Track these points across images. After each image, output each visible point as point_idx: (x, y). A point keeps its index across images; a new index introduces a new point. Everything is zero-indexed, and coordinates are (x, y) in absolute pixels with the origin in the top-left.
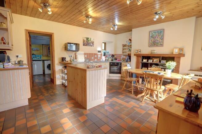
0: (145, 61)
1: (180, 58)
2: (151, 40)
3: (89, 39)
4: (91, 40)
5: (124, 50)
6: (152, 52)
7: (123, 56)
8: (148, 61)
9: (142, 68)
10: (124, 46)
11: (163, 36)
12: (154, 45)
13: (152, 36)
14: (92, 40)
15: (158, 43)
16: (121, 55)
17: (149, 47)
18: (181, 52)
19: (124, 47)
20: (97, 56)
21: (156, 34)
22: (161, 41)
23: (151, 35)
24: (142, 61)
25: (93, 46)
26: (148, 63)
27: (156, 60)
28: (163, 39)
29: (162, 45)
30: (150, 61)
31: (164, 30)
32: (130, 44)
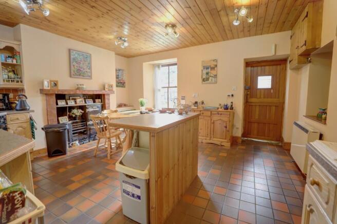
0: (62, 103)
1: (108, 95)
2: (74, 66)
6: (80, 86)
8: (67, 103)
11: (90, 63)
12: (80, 75)
13: (74, 59)
15: (84, 73)
17: (71, 77)
18: (111, 89)
21: (81, 57)
22: (88, 70)
23: (72, 57)
24: (57, 104)
27: (80, 100)
28: (90, 68)
29: (90, 77)
30: (71, 103)
31: (91, 55)
32: (10, 61)
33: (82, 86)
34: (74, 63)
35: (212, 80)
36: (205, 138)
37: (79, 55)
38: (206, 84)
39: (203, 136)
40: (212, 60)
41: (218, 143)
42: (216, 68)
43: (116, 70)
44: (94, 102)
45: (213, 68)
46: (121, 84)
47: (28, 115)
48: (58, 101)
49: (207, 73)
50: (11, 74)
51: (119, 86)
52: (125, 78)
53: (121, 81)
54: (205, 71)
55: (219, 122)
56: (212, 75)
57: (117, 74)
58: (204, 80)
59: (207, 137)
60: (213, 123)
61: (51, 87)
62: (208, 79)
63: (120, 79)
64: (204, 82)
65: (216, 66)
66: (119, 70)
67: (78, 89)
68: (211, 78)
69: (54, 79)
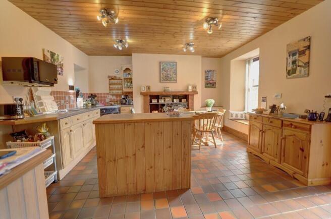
0: (154, 101)
1: (193, 95)
2: (163, 74)
3: (56, 57)
4: (58, 59)
5: (111, 86)
6: (166, 89)
7: (111, 97)
8: (158, 102)
9: (151, 112)
10: (112, 78)
11: (176, 70)
12: (167, 80)
13: (163, 69)
14: (60, 60)
15: (171, 78)
16: (107, 94)
17: (160, 82)
18: (195, 90)
19: (112, 81)
20: (69, 98)
21: (168, 66)
22: (174, 76)
23: (161, 67)
24: (151, 102)
25: (62, 75)
26: (158, 104)
27: (168, 99)
28: (176, 74)
29: (176, 81)
30: (161, 101)
31: (176, 63)
32: (128, 76)
33: (168, 89)
34: (164, 72)
35: (300, 71)
36: (273, 158)
37: (167, 65)
38: (293, 78)
39: (271, 155)
40: (301, 40)
41: (290, 172)
42: (307, 52)
43: (206, 72)
44: (180, 101)
45: (302, 53)
46: (210, 84)
47: (131, 108)
48: (152, 100)
49: (294, 62)
50: (129, 84)
51: (209, 87)
52: (216, 78)
53: (211, 82)
54: (291, 59)
55: (292, 138)
56: (301, 64)
57: (207, 75)
58: (289, 73)
59: (276, 158)
60: (285, 138)
61: (147, 90)
62: (294, 71)
63: (209, 80)
64: (289, 76)
65: (309, 47)
66: (209, 71)
67: (164, 91)
68: (298, 68)
69: (148, 85)
